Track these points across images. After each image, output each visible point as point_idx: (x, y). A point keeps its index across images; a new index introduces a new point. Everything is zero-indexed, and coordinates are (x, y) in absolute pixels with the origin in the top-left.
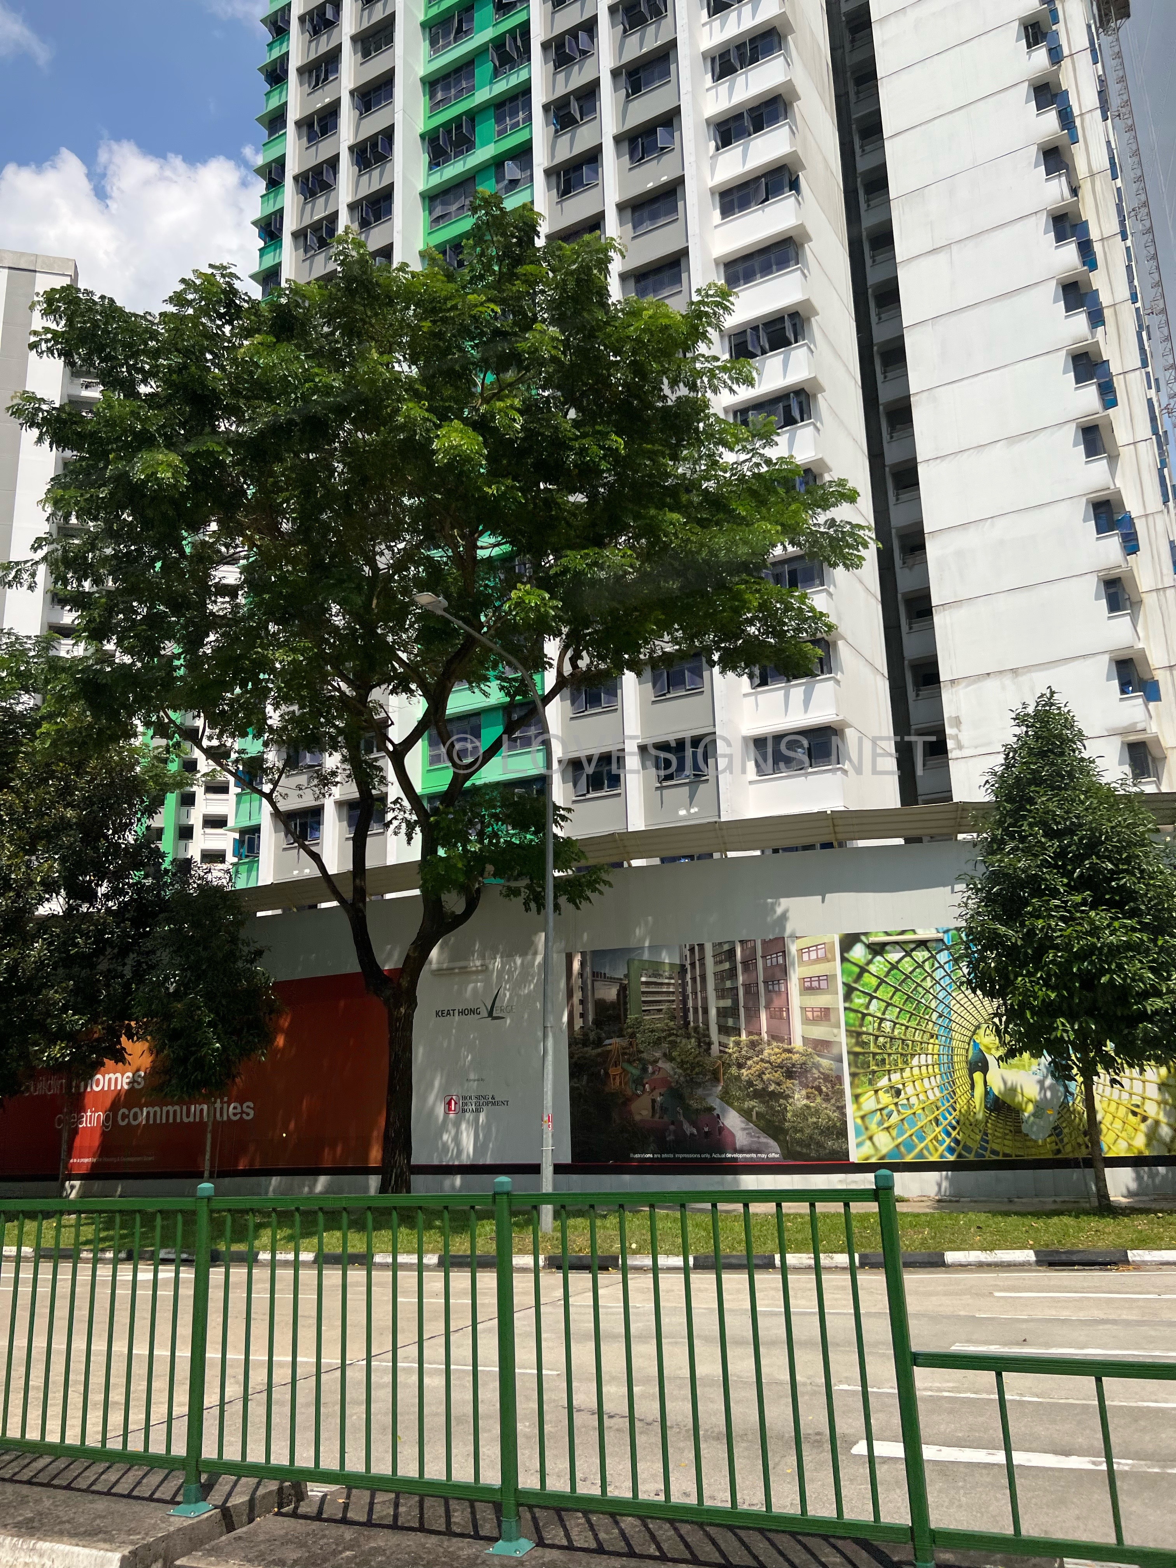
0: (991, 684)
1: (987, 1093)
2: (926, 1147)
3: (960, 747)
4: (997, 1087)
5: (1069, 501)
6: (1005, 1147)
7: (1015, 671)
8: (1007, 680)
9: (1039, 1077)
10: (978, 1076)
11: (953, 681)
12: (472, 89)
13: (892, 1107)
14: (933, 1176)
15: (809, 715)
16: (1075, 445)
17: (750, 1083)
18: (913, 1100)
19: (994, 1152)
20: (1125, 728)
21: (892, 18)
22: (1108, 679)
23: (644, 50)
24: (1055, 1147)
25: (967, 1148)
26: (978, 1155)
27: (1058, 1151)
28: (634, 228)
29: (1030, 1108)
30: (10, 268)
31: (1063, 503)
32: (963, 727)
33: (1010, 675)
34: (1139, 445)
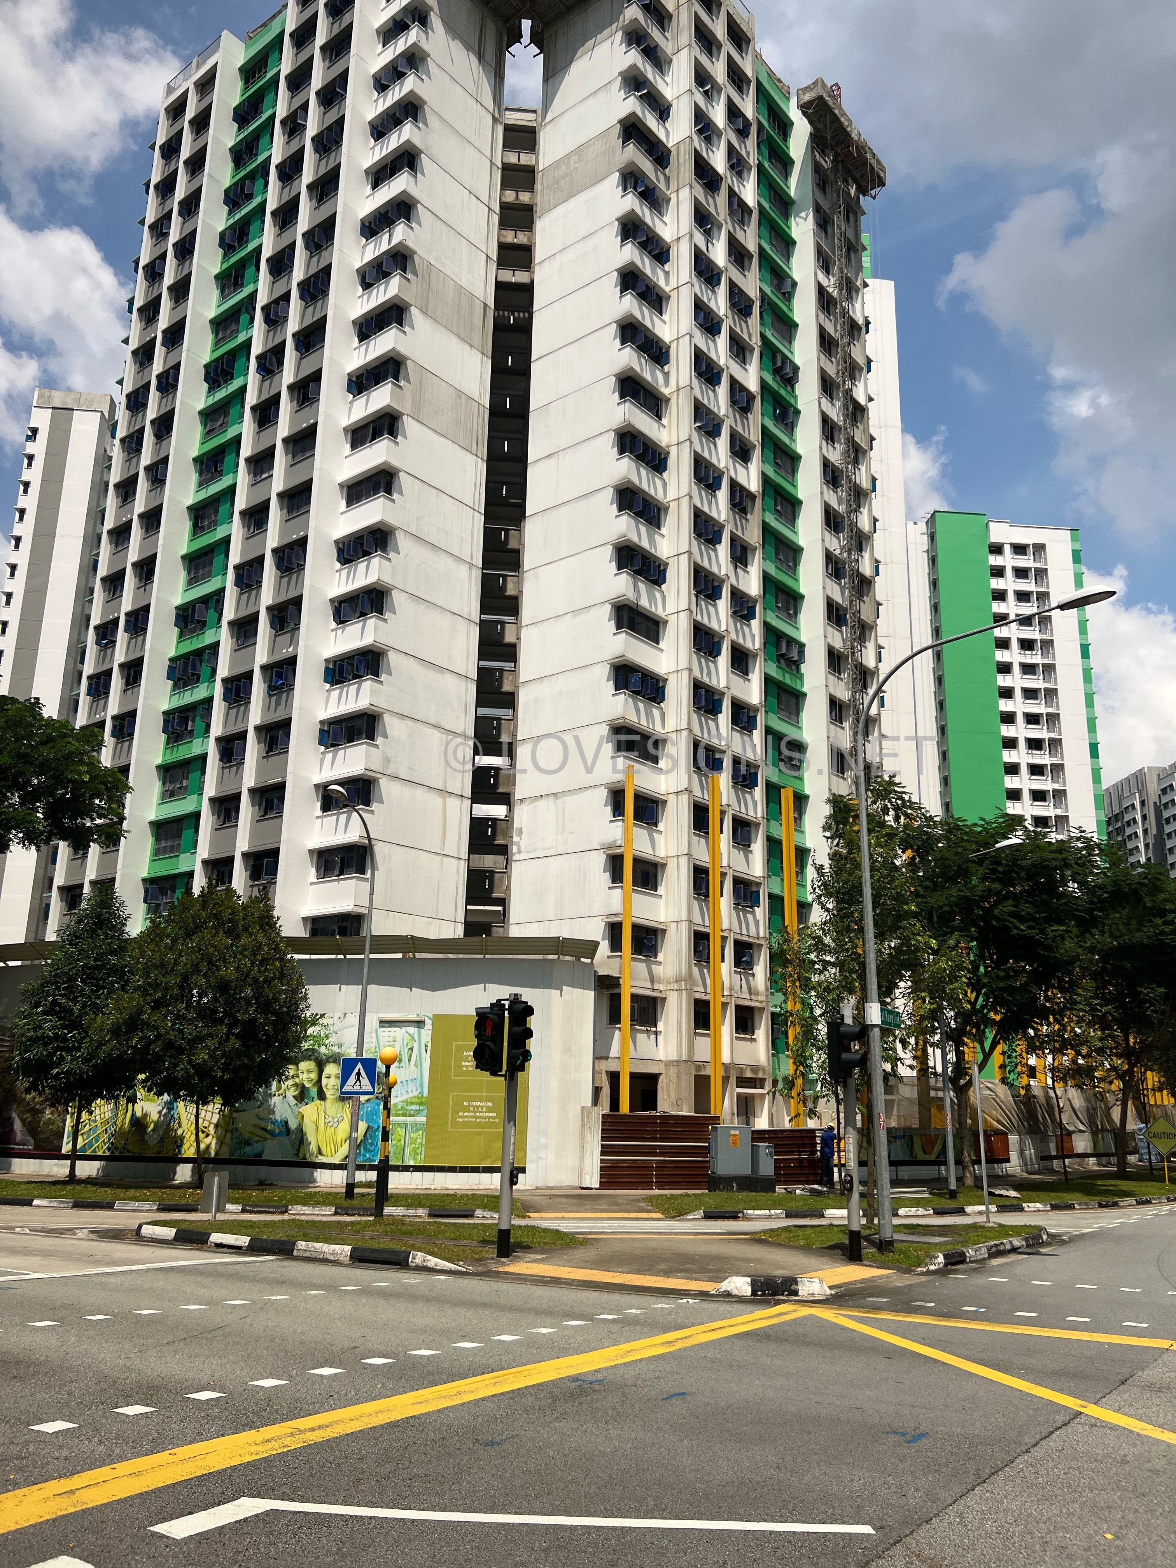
0: (542, 803)
1: (133, 1115)
2: (98, 1146)
3: (519, 852)
4: (139, 1114)
5: (600, 665)
6: (134, 1149)
7: (555, 794)
8: (551, 800)
9: (160, 1108)
10: (130, 1105)
11: (522, 800)
12: (237, 331)
13: (87, 1121)
14: (97, 1164)
15: (347, 835)
16: (610, 620)
17: (29, 1104)
18: (98, 1118)
19: (129, 1151)
20: (610, 844)
21: (547, 262)
22: (605, 806)
23: (315, 319)
24: (158, 1150)
25: (116, 1148)
26: (121, 1152)
27: (160, 1153)
28: (294, 457)
29: (152, 1126)
30: (53, 408)
31: (596, 666)
32: (523, 836)
33: (552, 798)
34: (681, 614)
